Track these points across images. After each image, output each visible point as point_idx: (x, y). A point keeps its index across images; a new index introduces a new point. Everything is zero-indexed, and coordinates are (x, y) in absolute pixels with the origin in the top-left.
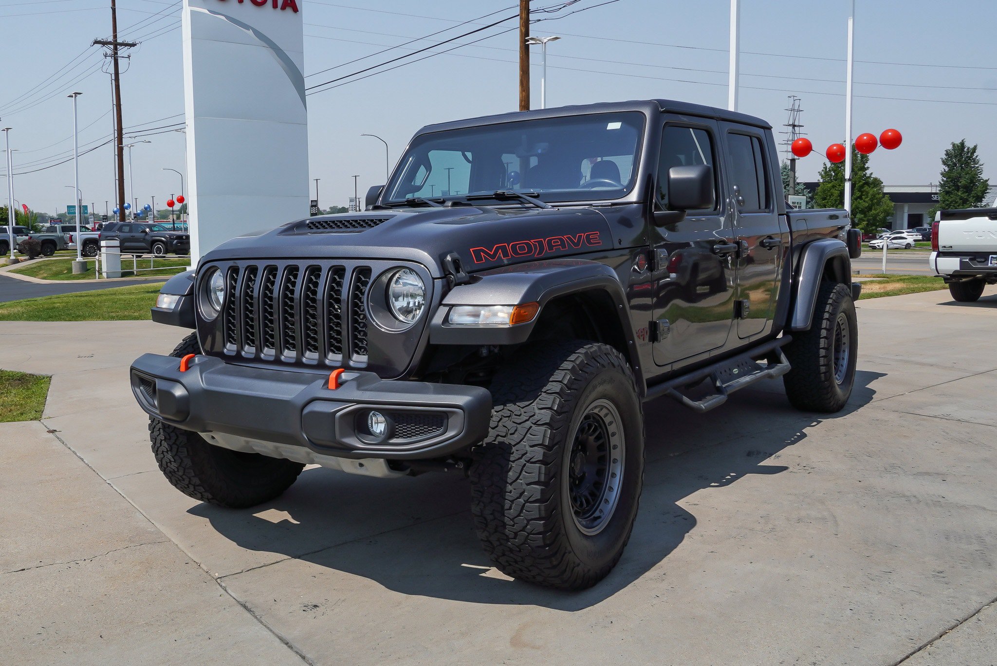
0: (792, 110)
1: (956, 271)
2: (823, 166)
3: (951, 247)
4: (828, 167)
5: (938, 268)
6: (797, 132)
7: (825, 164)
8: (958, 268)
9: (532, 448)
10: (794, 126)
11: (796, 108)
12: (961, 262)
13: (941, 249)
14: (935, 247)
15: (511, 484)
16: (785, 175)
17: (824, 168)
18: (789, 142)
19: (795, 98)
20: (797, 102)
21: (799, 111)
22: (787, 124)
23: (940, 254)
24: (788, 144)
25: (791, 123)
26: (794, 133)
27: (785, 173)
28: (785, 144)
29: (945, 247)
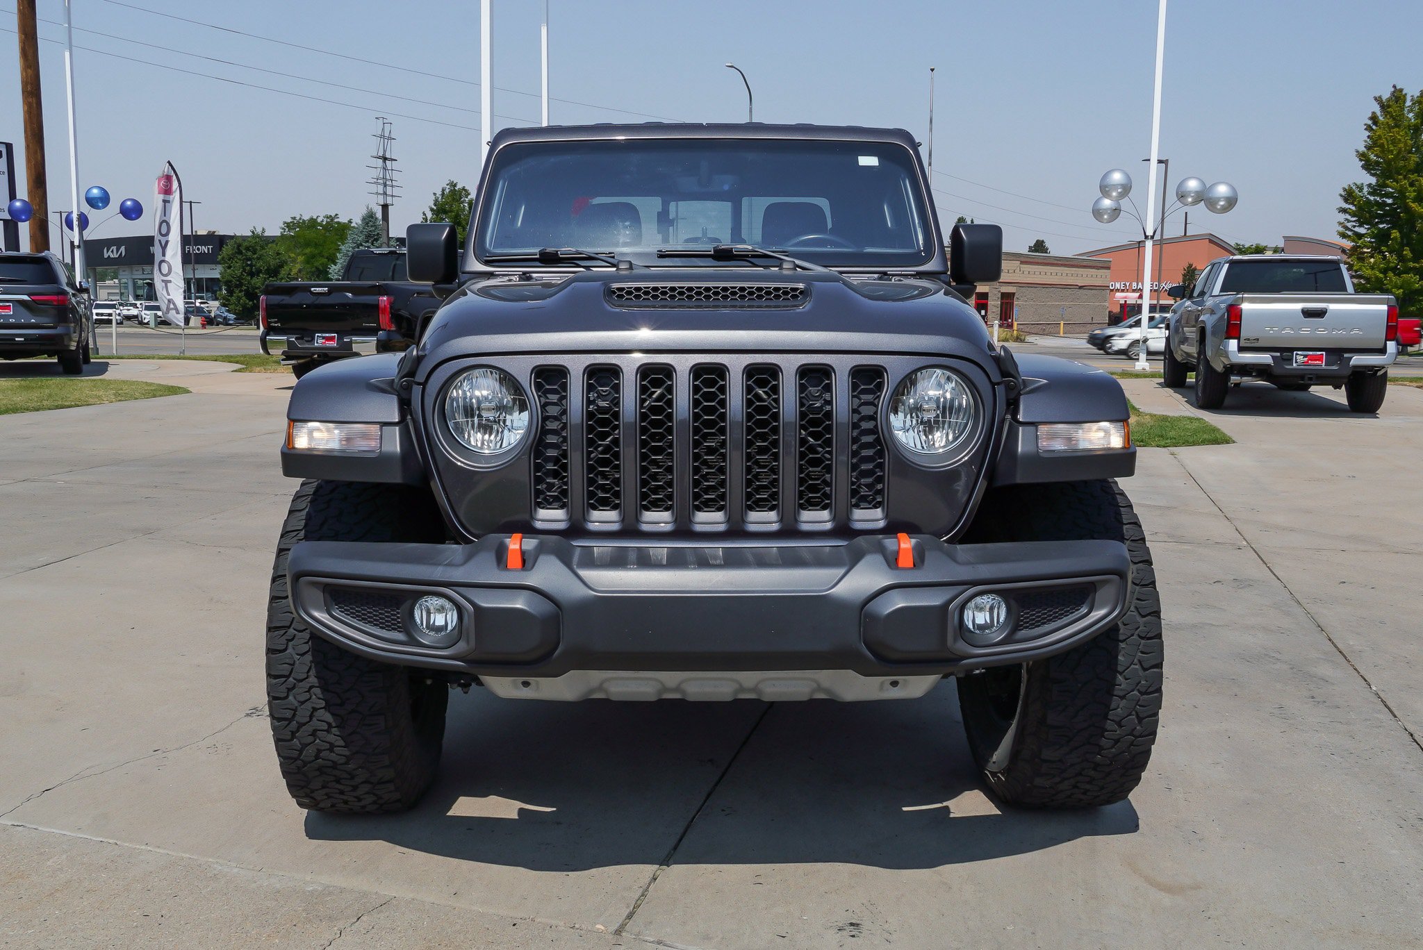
0: (382, 136)
2: (422, 216)
4: (429, 218)
6: (389, 168)
7: (424, 214)
9: (1144, 619)
10: (385, 159)
11: (387, 134)
15: (1121, 673)
16: (372, 226)
17: (423, 219)
18: (379, 181)
19: (385, 121)
20: (387, 127)
21: (390, 138)
22: (375, 155)
24: (379, 184)
25: (381, 154)
26: (385, 169)
27: (371, 223)
28: (375, 183)
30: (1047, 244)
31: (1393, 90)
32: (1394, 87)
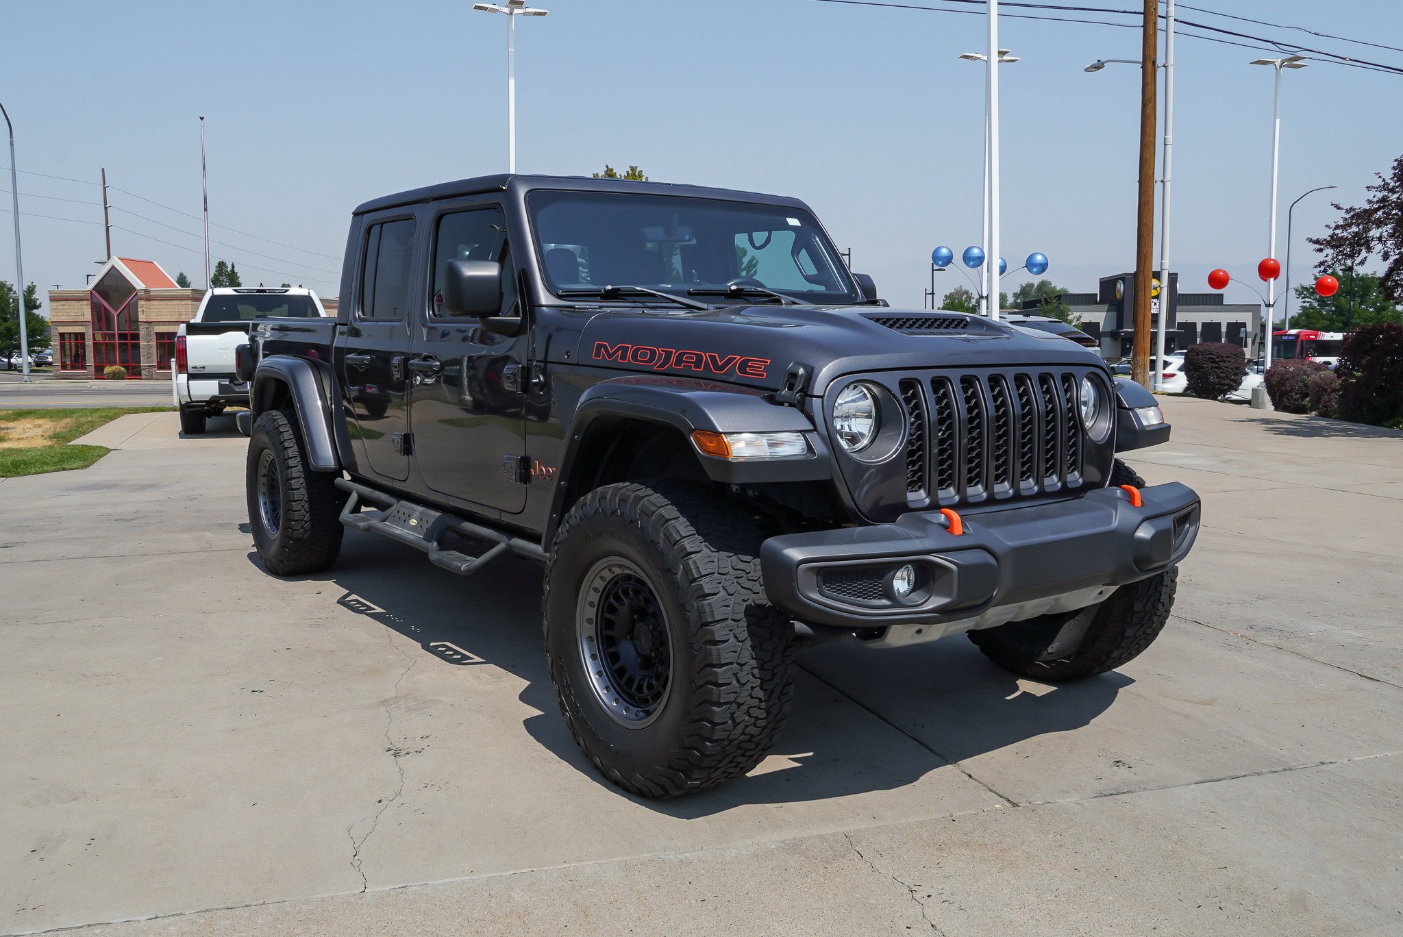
1: (214, 397)
3: (204, 368)
5: (192, 393)
8: (217, 393)
12: (220, 384)
13: (190, 370)
14: (182, 367)
23: (192, 377)
29: (196, 368)
30: (189, 279)
31: (606, 169)
32: (607, 167)
